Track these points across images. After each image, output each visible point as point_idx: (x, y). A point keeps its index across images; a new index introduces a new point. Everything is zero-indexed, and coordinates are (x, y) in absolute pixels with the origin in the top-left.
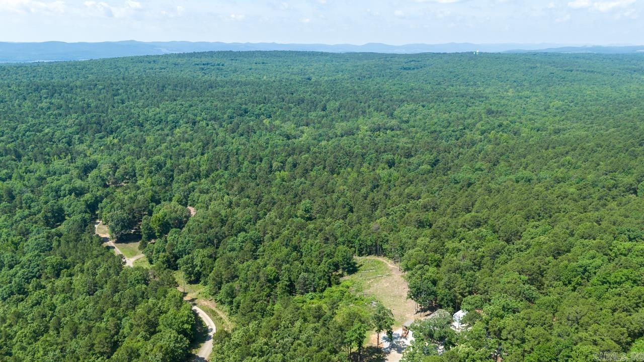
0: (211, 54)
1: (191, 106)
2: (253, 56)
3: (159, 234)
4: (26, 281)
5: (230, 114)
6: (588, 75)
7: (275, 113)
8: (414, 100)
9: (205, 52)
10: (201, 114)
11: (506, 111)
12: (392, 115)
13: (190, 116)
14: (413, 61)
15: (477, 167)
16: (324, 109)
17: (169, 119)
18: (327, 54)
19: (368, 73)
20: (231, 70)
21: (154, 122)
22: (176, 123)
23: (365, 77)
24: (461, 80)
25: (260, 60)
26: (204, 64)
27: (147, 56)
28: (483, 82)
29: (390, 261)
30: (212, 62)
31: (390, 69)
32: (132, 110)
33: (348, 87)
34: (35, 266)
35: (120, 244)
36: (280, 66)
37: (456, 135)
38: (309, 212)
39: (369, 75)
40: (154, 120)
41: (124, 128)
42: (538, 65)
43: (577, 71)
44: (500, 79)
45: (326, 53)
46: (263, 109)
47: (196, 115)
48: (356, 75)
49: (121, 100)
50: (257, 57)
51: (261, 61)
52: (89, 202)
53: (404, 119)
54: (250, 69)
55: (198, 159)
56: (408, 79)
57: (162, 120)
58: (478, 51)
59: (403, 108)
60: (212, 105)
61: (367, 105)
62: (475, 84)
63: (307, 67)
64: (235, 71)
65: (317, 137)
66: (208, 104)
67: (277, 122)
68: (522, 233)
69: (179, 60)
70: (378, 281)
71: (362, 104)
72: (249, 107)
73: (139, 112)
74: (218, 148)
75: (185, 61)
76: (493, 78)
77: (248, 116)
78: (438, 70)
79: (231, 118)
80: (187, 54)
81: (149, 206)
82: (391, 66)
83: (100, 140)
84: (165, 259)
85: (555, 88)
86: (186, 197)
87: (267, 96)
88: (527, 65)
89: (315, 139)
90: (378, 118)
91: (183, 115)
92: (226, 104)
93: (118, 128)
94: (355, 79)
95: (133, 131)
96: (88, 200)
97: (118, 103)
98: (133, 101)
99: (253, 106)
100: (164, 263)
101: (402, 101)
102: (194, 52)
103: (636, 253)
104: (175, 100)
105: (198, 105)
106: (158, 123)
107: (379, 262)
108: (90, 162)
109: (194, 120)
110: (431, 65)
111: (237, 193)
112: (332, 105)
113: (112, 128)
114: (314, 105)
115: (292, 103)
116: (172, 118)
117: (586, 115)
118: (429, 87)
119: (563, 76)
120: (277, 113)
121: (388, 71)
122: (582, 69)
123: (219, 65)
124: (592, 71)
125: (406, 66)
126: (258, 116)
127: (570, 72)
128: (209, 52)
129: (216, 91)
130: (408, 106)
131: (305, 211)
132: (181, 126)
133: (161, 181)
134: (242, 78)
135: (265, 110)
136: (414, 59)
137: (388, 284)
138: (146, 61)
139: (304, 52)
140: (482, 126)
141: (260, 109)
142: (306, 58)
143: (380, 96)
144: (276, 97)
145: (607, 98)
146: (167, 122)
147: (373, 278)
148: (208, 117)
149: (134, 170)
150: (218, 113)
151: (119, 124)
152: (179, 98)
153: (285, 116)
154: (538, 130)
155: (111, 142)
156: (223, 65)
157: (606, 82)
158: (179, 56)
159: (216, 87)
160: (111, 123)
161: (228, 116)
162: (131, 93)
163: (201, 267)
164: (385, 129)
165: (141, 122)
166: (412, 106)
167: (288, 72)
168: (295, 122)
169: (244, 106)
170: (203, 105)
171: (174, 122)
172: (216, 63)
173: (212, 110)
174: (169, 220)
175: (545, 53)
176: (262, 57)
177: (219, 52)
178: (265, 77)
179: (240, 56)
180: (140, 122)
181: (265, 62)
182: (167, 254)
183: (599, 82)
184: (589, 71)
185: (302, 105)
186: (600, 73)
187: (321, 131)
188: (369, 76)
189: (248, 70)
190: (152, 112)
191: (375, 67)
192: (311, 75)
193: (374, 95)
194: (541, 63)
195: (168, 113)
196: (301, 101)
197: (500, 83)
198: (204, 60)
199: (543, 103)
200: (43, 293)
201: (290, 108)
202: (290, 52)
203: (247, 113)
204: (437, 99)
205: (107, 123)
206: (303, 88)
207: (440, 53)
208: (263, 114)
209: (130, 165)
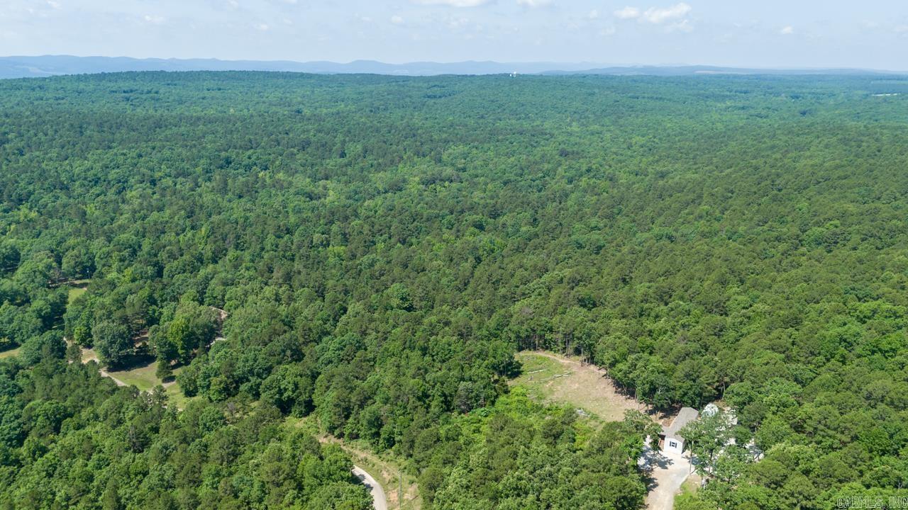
0: (132, 75)
1: (140, 156)
2: (199, 79)
3: (184, 351)
4: (9, 443)
5: (205, 166)
6: (658, 103)
7: (274, 162)
8: (463, 140)
9: (121, 73)
10: (160, 168)
11: (583, 151)
12: (440, 161)
13: (143, 170)
14: (434, 86)
15: (593, 225)
16: (343, 155)
17: (110, 177)
18: (310, 76)
19: (382, 102)
20: (174, 100)
21: (86, 183)
22: (124, 182)
23: (378, 108)
24: (507, 111)
25: (212, 84)
26: (124, 92)
27: (24, 79)
28: (537, 114)
29: (557, 354)
30: (136, 88)
31: (410, 97)
32: (43, 165)
33: (365, 124)
34: (12, 419)
35: (117, 373)
36: (247, 94)
37: (538, 185)
38: (407, 300)
39: (383, 105)
40: (85, 179)
41: (40, 193)
42: (596, 91)
43: (644, 98)
44: (557, 110)
45: (308, 74)
46: (254, 158)
47: (152, 170)
48: (367, 106)
49: (18, 150)
50: (206, 80)
51: (215, 87)
52: (44, 312)
53: (459, 166)
54: (203, 99)
55: (189, 235)
56: (439, 111)
57: (100, 179)
58: (515, 73)
59: (450, 151)
60: (172, 153)
61: (400, 147)
62: (527, 117)
63: (288, 95)
64: (181, 102)
65: (352, 194)
66: (167, 153)
67: (281, 176)
68: (725, 303)
69: (82, 86)
70: (560, 383)
71: (394, 147)
72: (232, 154)
73: (57, 168)
74: (215, 218)
75: (92, 86)
76: (547, 108)
77: (231, 168)
78: (475, 98)
79: (207, 172)
80: (92, 75)
81: (148, 310)
82: (410, 94)
83: (6, 214)
84: (222, 385)
85: (627, 120)
86: (202, 293)
87: (252, 137)
88: (584, 90)
89: (349, 198)
90: (426, 167)
91: (133, 170)
92: (194, 150)
93: (30, 194)
94: (365, 111)
95: (57, 198)
96: (41, 310)
97: (14, 154)
98: (38, 150)
99: (238, 153)
100: (220, 392)
101: (447, 141)
102: (103, 73)
103: (885, 314)
104: (110, 148)
105: (151, 154)
106: (93, 183)
107: (545, 359)
108: (7, 249)
109: (152, 177)
110: (462, 92)
111: (281, 281)
112: (355, 148)
113: (20, 195)
114: (326, 149)
115: (294, 147)
116: (115, 176)
117: (682, 153)
118: (473, 122)
119: (631, 105)
120: (277, 163)
121: (408, 100)
122: (650, 95)
123: (149, 92)
124: (661, 98)
125: (430, 92)
126: (248, 168)
127: (636, 100)
128: (128, 72)
129: (168, 132)
130: (455, 148)
131: (402, 299)
132: (134, 188)
133: (146, 273)
134: (196, 111)
135: (258, 158)
136: (437, 83)
137: (577, 385)
138: (25, 86)
139: (276, 72)
140: (565, 172)
141: (249, 158)
142: (281, 81)
143: (414, 135)
144: (265, 139)
145: (693, 131)
146: (109, 182)
147: (551, 380)
148: (173, 173)
149: (92, 258)
150: (186, 165)
151: (31, 187)
152: (114, 145)
153: (290, 166)
154: (637, 175)
155: (25, 217)
156: (157, 93)
157: (682, 112)
158: (79, 78)
159: (166, 126)
160: (18, 186)
161: (203, 169)
162: (30, 138)
163: (294, 392)
164: (441, 180)
165: (65, 183)
166: (462, 148)
167: (264, 102)
168: (308, 174)
169: (223, 154)
170: (159, 155)
171: (120, 182)
172: (145, 91)
173: (175, 161)
174: (195, 329)
175: (596, 75)
176: (214, 80)
177: (144, 73)
178: (232, 110)
179: (180, 80)
180: (63, 184)
181: (222, 87)
182: (223, 377)
183: (674, 112)
184: (657, 98)
185: (309, 150)
186: (670, 100)
187: (352, 187)
188: (384, 107)
189: (201, 100)
190: (78, 167)
191: (388, 94)
192: (301, 106)
193: (406, 134)
194: (599, 88)
195: (107, 167)
196: (304, 146)
197: (558, 115)
198: (125, 85)
199: (623, 140)
200: (54, 459)
201: (293, 154)
202: (255, 73)
203: (230, 163)
204: (490, 138)
205: (10, 187)
206: (300, 125)
207: (466, 76)
208: (255, 164)
209: (83, 251)
